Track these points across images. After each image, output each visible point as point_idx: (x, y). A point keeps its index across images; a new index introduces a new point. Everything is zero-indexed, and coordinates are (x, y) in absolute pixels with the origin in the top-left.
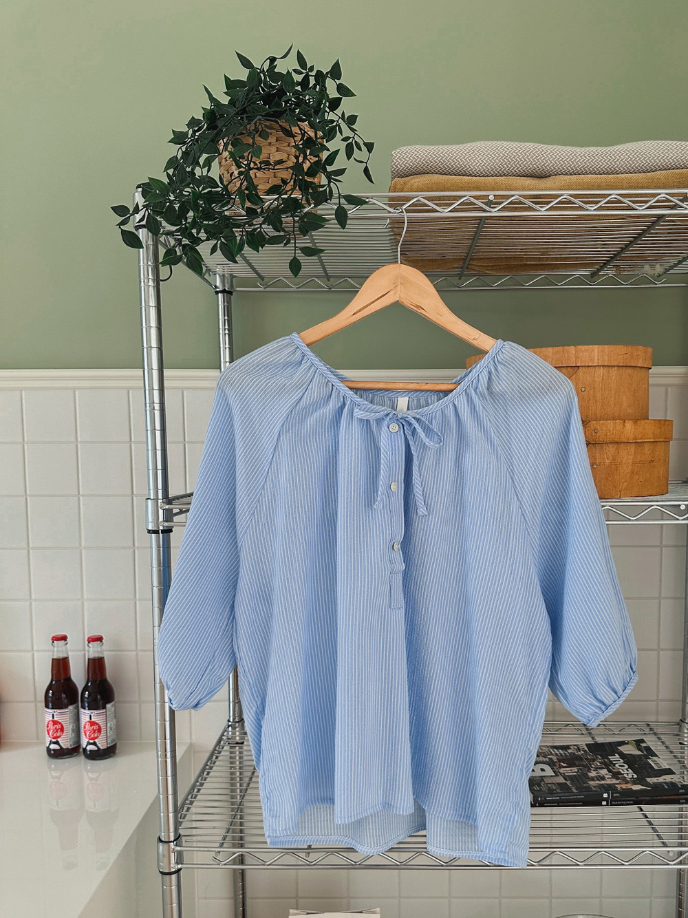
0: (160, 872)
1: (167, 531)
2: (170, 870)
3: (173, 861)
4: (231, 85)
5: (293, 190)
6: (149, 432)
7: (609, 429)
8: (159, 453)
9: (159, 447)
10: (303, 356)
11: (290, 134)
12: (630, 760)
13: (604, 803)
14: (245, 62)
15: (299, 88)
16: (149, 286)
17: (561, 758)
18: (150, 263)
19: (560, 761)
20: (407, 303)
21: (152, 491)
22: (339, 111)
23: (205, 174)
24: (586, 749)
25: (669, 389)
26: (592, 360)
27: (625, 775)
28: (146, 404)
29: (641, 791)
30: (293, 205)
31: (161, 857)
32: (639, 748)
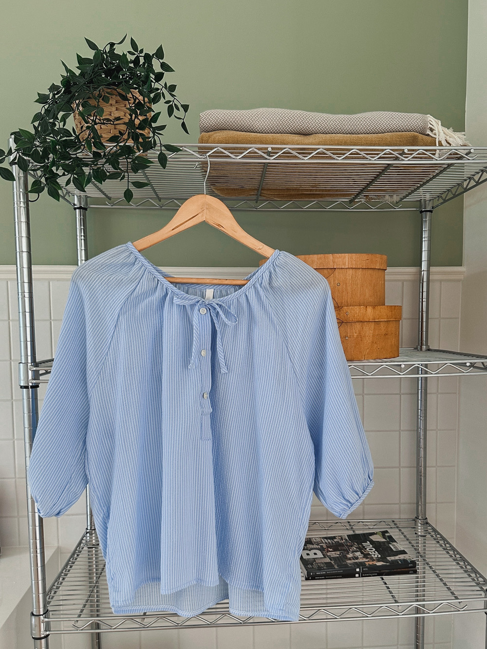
0: (33, 637)
1: (35, 387)
2: (40, 636)
3: (42, 629)
4: (80, 60)
5: (127, 140)
6: (21, 314)
7: (356, 312)
8: (28, 329)
9: (28, 324)
10: (136, 259)
11: (125, 98)
12: (377, 546)
13: (357, 575)
14: (92, 46)
15: (132, 65)
16: (21, 207)
17: (329, 545)
18: (21, 190)
19: (328, 547)
20: (211, 223)
21: (23, 357)
22: (162, 82)
23: (61, 127)
24: (347, 538)
25: (405, 283)
26: (344, 264)
27: (373, 556)
28: (18, 293)
29: (382, 566)
30: (128, 151)
31: (33, 626)
32: (384, 537)
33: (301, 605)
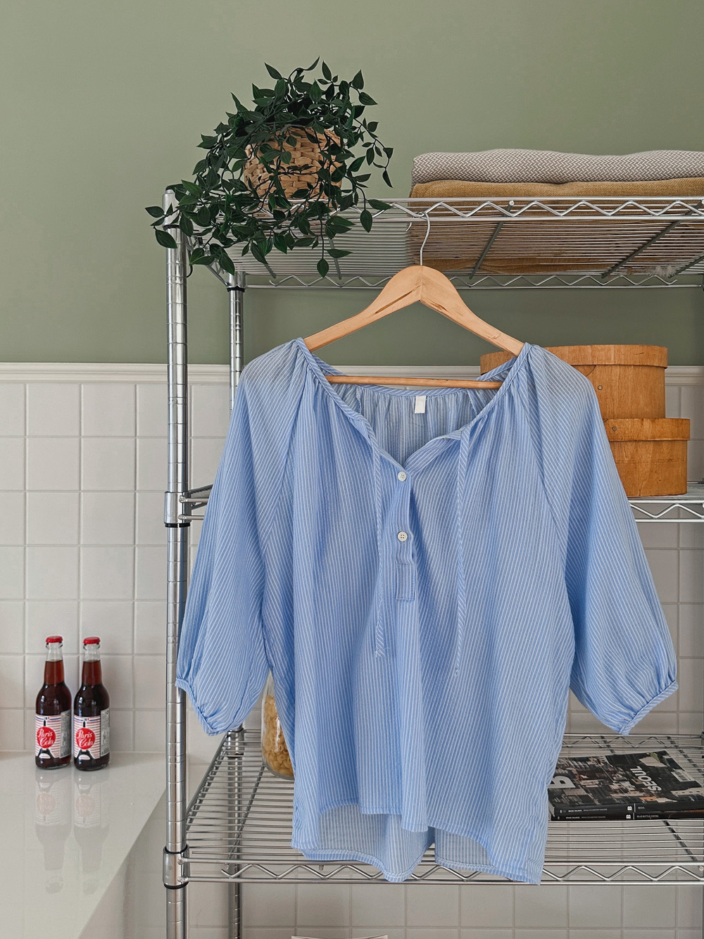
0: (165, 885)
1: (185, 525)
2: (175, 884)
3: (179, 874)
4: (258, 93)
5: (320, 194)
6: (171, 426)
7: (628, 427)
8: (180, 447)
9: (180, 440)
11: (315, 140)
12: (653, 773)
13: (628, 817)
14: (274, 73)
15: (324, 97)
16: (176, 284)
17: (581, 770)
18: (177, 262)
19: (580, 773)
20: (428, 303)
21: (171, 484)
22: (360, 119)
24: (606, 761)
25: (682, 388)
26: (609, 360)
27: (649, 788)
28: (169, 398)
29: (666, 803)
30: (320, 209)
31: (167, 868)
32: (662, 761)
33: (546, 857)
